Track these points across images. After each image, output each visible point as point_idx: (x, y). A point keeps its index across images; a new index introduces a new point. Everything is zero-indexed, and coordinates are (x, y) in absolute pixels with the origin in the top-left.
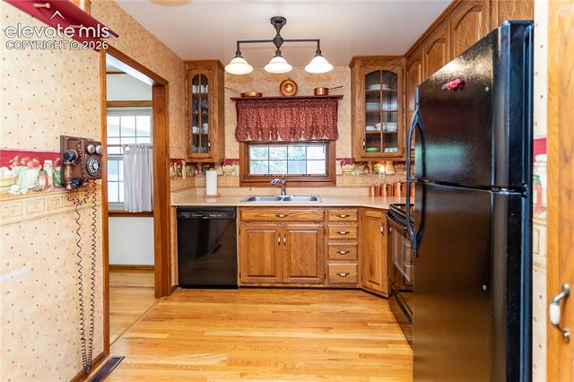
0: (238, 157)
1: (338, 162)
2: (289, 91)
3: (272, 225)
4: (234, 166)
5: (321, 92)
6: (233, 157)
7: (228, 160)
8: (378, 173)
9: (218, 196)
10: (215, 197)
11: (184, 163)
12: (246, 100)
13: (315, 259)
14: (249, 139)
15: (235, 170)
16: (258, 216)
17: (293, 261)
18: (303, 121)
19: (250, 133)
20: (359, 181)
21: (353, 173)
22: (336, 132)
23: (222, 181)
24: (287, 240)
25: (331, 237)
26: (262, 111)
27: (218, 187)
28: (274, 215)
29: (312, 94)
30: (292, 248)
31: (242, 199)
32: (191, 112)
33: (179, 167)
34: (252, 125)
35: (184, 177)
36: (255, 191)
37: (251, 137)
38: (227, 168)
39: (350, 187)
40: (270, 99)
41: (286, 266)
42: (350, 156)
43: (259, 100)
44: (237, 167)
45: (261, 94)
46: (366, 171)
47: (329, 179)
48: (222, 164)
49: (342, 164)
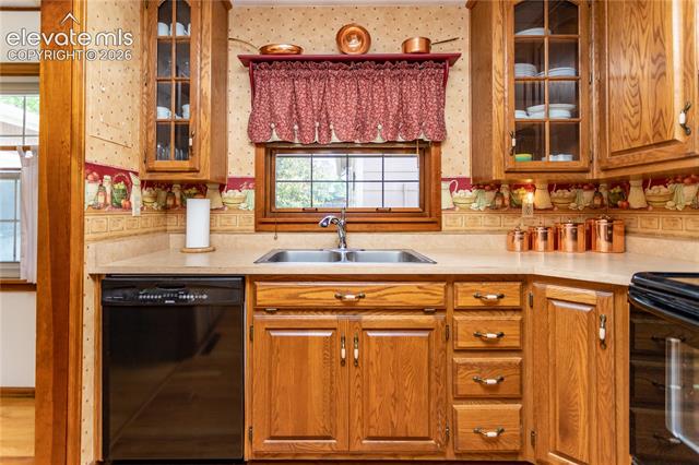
0: (253, 175)
1: (445, 186)
2: (354, 48)
3: (328, 316)
4: (244, 191)
5: (416, 47)
6: (244, 175)
7: (231, 180)
8: (520, 207)
9: (211, 250)
10: (204, 251)
11: (136, 181)
12: (270, 61)
13: (424, 398)
14: (275, 138)
15: (245, 199)
16: (295, 297)
17: (375, 403)
18: (379, 105)
19: (278, 126)
20: (485, 221)
21: (474, 205)
22: (442, 128)
23: (221, 220)
24: (361, 354)
25: (462, 344)
26: (301, 85)
27: (211, 231)
28: (331, 295)
29: (398, 51)
30: (374, 371)
31: (258, 256)
32: (154, 75)
33: (121, 186)
34: (281, 110)
35: (136, 211)
36: (285, 240)
37: (280, 135)
38: (231, 195)
39: (468, 232)
40: (318, 60)
41: (357, 413)
42: (467, 174)
43: (295, 62)
44: (251, 194)
45: (299, 50)
46: (499, 202)
47: (427, 217)
48: (222, 188)
49: (452, 188)
